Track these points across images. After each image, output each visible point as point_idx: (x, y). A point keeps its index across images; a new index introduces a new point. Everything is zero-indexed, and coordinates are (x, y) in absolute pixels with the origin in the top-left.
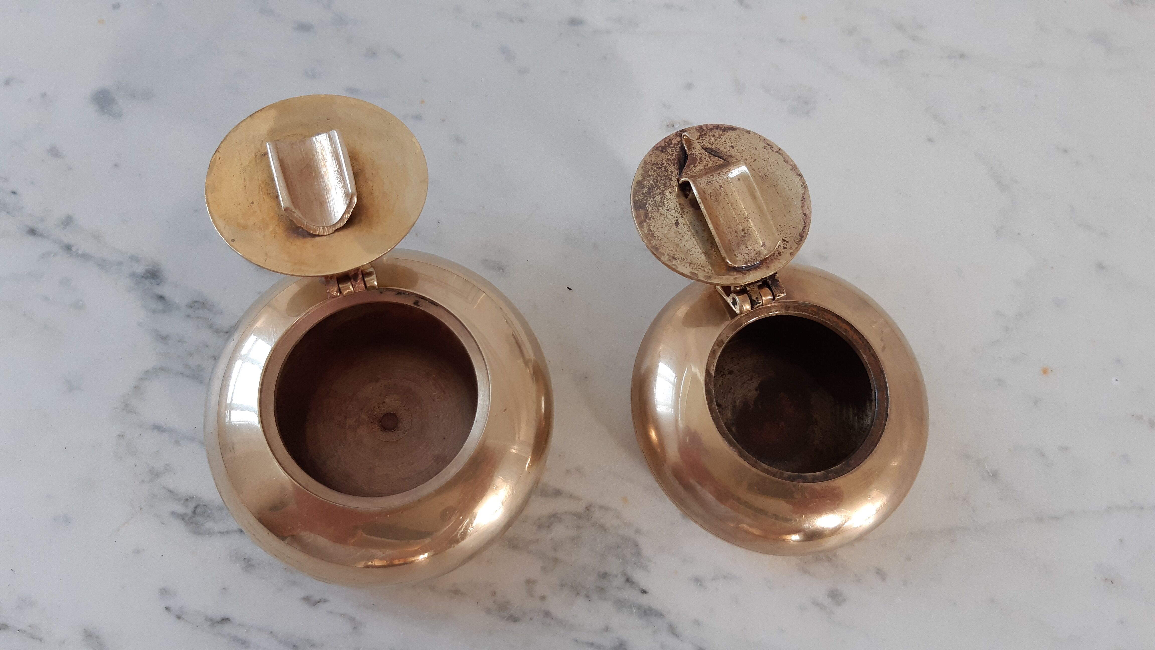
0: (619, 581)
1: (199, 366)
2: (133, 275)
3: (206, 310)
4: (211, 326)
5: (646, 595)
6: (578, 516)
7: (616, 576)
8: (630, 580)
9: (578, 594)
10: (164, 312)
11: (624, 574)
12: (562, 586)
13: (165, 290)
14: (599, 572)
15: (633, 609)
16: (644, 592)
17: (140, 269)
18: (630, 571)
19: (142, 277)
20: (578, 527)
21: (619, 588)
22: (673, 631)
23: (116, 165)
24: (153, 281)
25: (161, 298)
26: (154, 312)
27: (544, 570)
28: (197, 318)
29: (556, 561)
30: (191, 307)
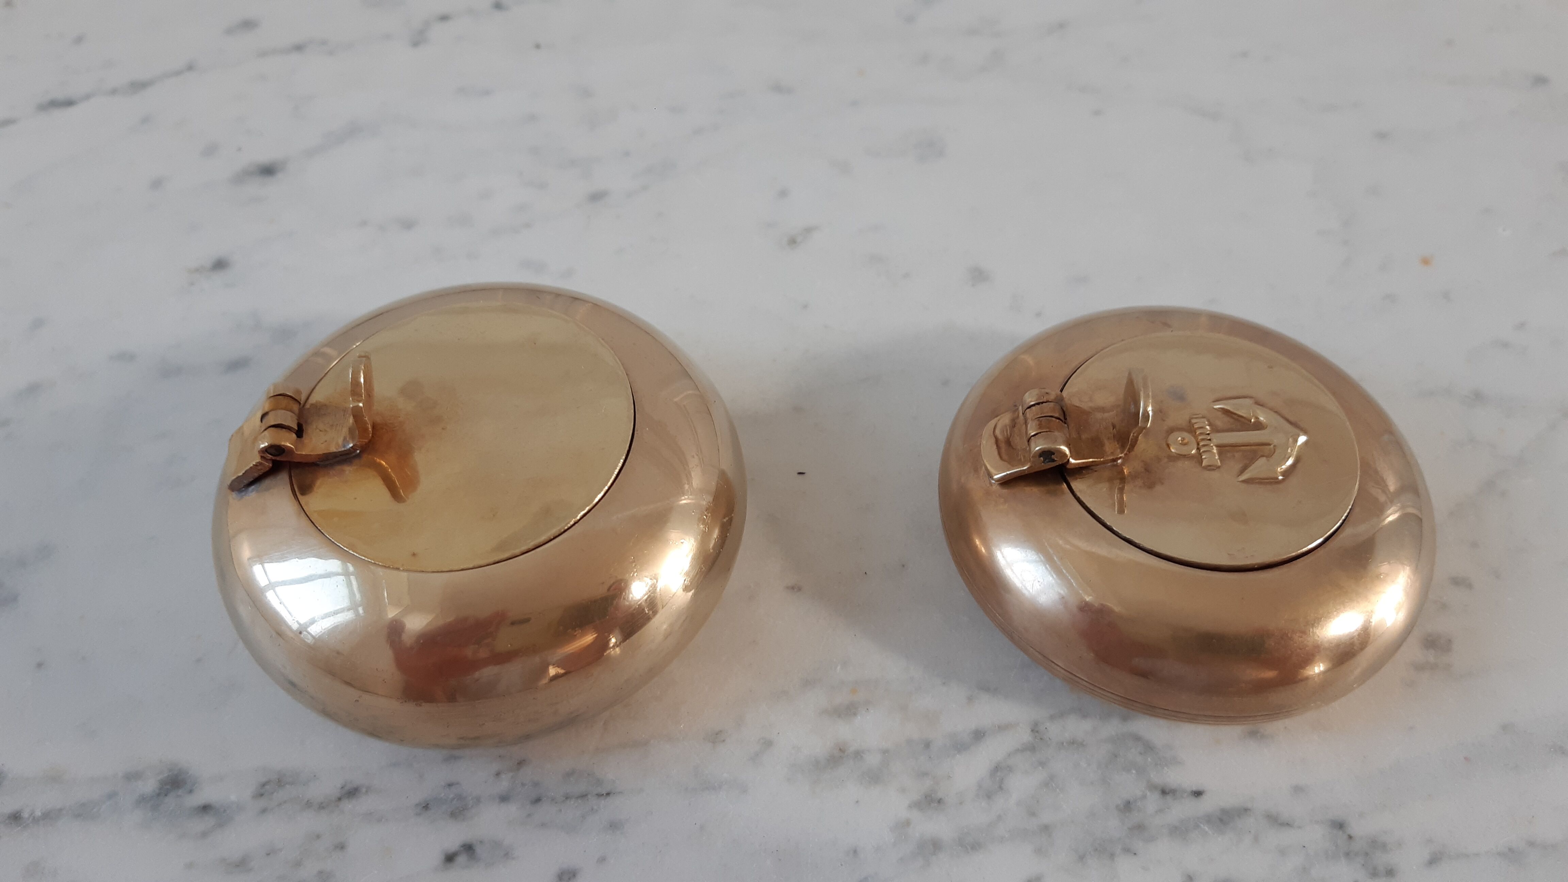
0: (1153, 802)
1: (321, 872)
2: (142, 800)
3: (288, 786)
4: (309, 804)
5: (1204, 797)
6: (1030, 748)
7: (1144, 797)
8: (1167, 791)
9: (1112, 856)
10: (220, 825)
11: (1152, 787)
12: (1082, 858)
13: (205, 795)
14: (1117, 806)
15: (1202, 825)
16: (1198, 794)
17: (149, 786)
18: (1156, 777)
19: (159, 795)
20: (1042, 764)
21: (1160, 811)
22: (1276, 821)
23: (40, 665)
24: (180, 792)
25: (206, 808)
26: (204, 835)
27: (1039, 851)
28: (280, 805)
29: (1046, 829)
30: (262, 795)
